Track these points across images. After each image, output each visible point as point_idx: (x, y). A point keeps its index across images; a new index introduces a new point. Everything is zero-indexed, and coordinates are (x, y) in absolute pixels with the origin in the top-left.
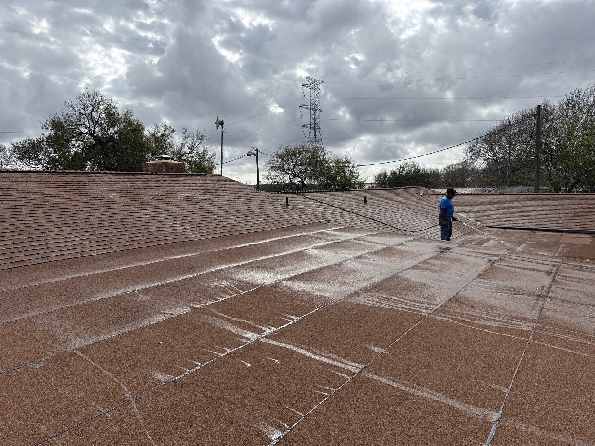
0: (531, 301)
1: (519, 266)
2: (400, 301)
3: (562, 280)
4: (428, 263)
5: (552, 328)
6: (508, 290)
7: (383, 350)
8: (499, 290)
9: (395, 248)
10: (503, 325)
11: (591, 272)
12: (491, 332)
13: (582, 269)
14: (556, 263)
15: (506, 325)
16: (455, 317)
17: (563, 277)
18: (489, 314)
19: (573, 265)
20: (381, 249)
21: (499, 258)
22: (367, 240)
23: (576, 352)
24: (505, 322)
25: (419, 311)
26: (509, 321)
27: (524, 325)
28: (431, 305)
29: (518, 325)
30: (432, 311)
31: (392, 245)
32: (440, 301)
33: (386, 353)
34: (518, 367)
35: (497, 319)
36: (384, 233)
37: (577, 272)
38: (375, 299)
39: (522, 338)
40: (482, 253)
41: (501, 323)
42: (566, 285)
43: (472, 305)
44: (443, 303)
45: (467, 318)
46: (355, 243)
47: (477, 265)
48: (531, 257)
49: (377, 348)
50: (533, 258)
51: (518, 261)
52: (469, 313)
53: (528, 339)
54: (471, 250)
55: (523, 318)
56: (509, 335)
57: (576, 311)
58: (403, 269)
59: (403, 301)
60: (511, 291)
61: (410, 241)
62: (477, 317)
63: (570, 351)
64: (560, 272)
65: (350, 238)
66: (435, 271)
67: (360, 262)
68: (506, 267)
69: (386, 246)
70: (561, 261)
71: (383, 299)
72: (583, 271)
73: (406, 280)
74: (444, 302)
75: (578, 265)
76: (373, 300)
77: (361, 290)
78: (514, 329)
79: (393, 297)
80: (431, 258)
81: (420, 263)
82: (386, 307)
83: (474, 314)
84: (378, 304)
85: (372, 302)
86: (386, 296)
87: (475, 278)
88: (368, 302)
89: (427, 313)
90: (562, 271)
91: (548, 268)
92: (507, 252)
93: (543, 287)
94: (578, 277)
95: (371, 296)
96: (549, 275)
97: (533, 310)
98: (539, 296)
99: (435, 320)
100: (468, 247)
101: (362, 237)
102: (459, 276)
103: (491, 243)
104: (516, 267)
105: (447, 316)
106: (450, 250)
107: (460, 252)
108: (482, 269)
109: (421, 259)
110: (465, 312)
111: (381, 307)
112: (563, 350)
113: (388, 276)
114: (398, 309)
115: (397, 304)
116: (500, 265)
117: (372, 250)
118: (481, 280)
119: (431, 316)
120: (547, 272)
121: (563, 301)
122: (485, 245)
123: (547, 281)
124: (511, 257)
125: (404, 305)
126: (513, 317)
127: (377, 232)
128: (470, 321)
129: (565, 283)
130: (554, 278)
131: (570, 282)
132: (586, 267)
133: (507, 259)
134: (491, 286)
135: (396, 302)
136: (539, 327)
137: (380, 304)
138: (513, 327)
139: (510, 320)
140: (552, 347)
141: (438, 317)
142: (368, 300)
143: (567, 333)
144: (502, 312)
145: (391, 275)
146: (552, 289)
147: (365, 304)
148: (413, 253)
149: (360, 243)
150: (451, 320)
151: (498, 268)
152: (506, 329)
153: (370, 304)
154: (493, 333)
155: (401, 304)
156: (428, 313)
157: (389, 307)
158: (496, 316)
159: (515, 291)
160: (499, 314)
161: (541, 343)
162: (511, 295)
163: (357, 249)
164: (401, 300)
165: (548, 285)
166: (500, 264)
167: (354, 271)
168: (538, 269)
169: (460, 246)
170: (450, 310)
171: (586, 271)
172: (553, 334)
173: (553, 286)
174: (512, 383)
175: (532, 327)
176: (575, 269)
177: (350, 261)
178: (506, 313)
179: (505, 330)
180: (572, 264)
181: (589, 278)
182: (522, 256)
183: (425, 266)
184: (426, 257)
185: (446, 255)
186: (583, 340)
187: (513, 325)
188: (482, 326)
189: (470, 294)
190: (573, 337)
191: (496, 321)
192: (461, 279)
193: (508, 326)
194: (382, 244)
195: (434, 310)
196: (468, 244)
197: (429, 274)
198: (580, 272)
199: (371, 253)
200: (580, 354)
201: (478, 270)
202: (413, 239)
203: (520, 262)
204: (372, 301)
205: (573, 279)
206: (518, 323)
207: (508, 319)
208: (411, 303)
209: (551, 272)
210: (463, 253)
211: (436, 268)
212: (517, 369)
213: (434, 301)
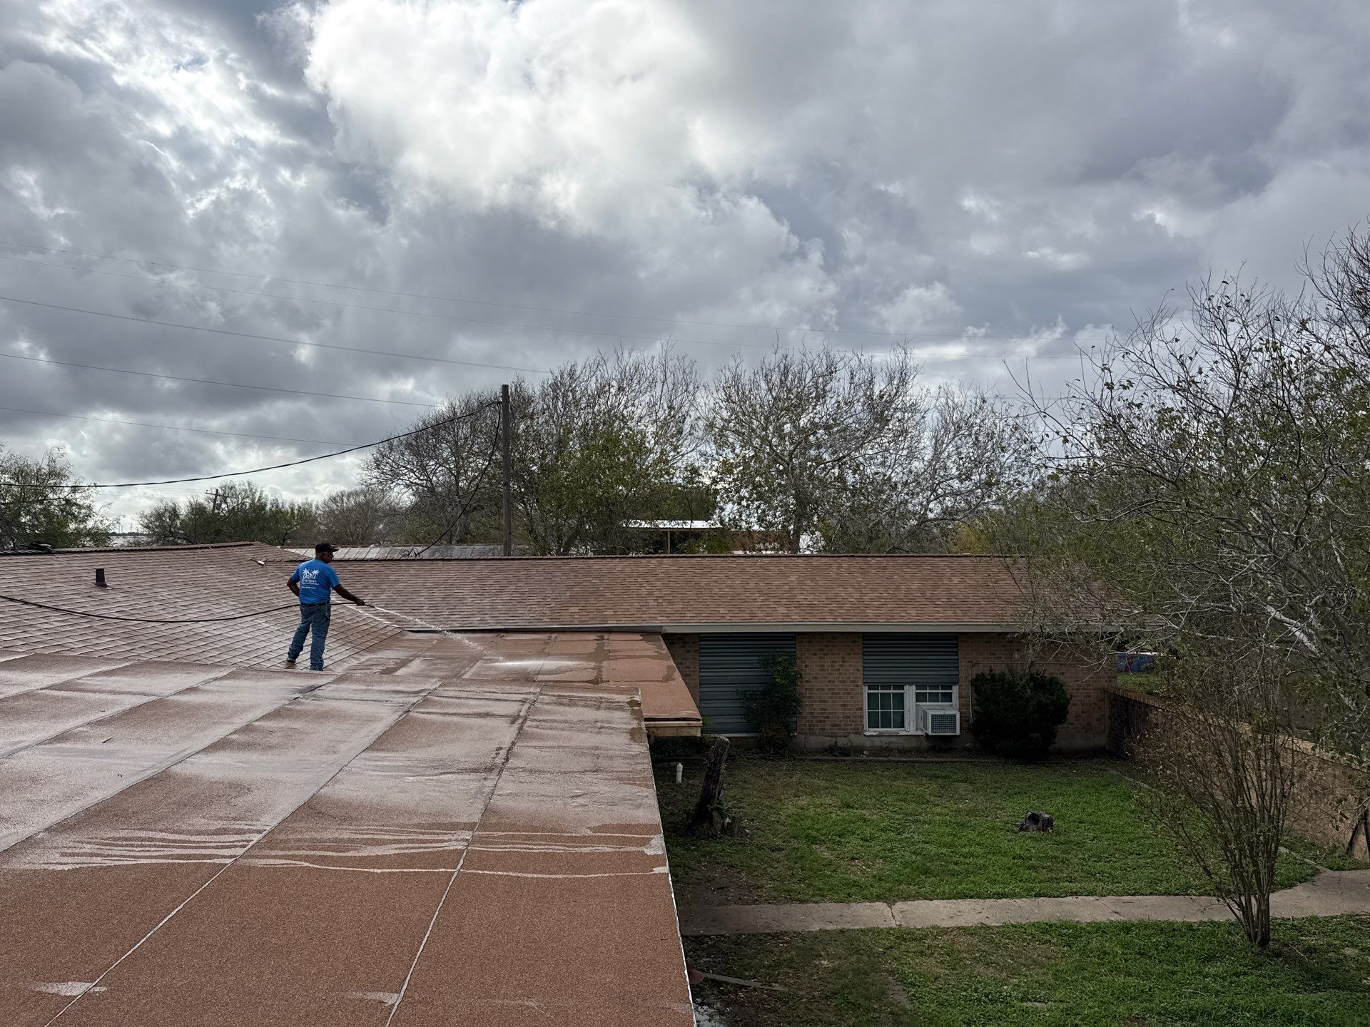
0: (471, 783)
1: (459, 712)
2: (163, 840)
3: (535, 730)
4: (256, 730)
5: (504, 834)
6: (429, 767)
7: (87, 985)
8: (411, 771)
9: (173, 701)
10: (407, 848)
11: (586, 706)
12: (379, 871)
13: (572, 702)
14: (528, 696)
15: (413, 848)
16: (301, 853)
17: (538, 723)
18: (381, 830)
19: (558, 696)
20: (130, 706)
21: (420, 698)
22: (92, 688)
23: (540, 876)
24: (413, 841)
25: (211, 857)
26: (421, 837)
27: (450, 841)
28: (245, 833)
29: (438, 841)
30: (246, 849)
31: (166, 693)
32: (269, 822)
33: (97, 989)
34: (426, 938)
35: (396, 838)
36: (148, 664)
37: (562, 708)
38: (87, 848)
39: (443, 870)
40: (387, 692)
41: (404, 845)
42: (541, 737)
43: (346, 813)
44: (275, 823)
45: (328, 849)
46: (53, 697)
47: (371, 719)
48: (485, 689)
49: (70, 983)
50: (488, 690)
51: (457, 701)
52: (336, 835)
53: (455, 868)
54: (363, 687)
55: (451, 823)
56: (416, 870)
57: (550, 789)
58: (186, 753)
59: (171, 837)
60: (434, 767)
61: (216, 679)
62: (353, 841)
63: (530, 876)
64: (534, 715)
65: (38, 686)
66: (270, 748)
67: (61, 751)
68: (432, 715)
69: (147, 699)
70: (538, 690)
71: (113, 845)
72: (574, 705)
73: (187, 781)
74: (280, 820)
75: (566, 694)
76: (82, 851)
77: (46, 830)
78: (430, 853)
79: (143, 834)
80: (264, 718)
81: (235, 732)
82: (117, 863)
83: (346, 837)
84: (95, 859)
85: (77, 859)
86: (123, 834)
87: (361, 750)
88: (65, 859)
89: (231, 857)
90: (538, 711)
91: (511, 708)
92: (439, 684)
93: (500, 748)
94: (563, 718)
95: (78, 842)
96: (513, 722)
97: (472, 803)
98: (489, 770)
99: (250, 869)
100: (357, 681)
101: (78, 679)
102: (326, 750)
103: (416, 665)
104: (453, 714)
105: (281, 853)
106: (314, 693)
107: (337, 694)
108: (379, 728)
109: (240, 722)
110: (327, 835)
111: (102, 868)
112: (518, 877)
113: (142, 776)
114: (154, 861)
115: (154, 849)
116: (423, 713)
117: (103, 714)
118: (375, 754)
119: (242, 862)
120: (511, 716)
121: (531, 771)
122: (399, 673)
123: (507, 734)
124: (446, 694)
125: (173, 847)
126: (431, 826)
127: (127, 664)
128: (335, 854)
129: (541, 735)
130: (521, 729)
131: (550, 731)
132: (579, 697)
133: (437, 698)
134: (394, 763)
135: (149, 846)
136: (480, 837)
137: (99, 859)
138: (428, 848)
139: (423, 834)
140: (499, 876)
141: (257, 860)
142: (63, 855)
143: (530, 838)
144: (410, 819)
145: (149, 773)
146: (515, 749)
147: (51, 867)
148: (220, 708)
149: (68, 698)
150: (290, 862)
151: (415, 720)
152: (412, 856)
153: (69, 864)
154: (384, 870)
155: (167, 847)
156: (235, 856)
157: (126, 863)
158: (396, 831)
159: (442, 767)
160: (403, 826)
161: (480, 872)
162: (434, 778)
163: (56, 717)
164: (165, 835)
165: (510, 744)
166: (422, 710)
167: (34, 780)
168: (495, 713)
169: (341, 679)
170: (290, 837)
171: (577, 706)
172: (504, 846)
173: (517, 744)
174: (408, 978)
175: (467, 840)
176: (561, 704)
177: (24, 752)
178: (416, 821)
179: (410, 860)
180: (556, 694)
181: (581, 718)
182: (468, 689)
183: (247, 737)
184: (250, 716)
185: (303, 704)
186: (557, 847)
187: (428, 845)
188: (363, 861)
189: (347, 790)
190: (540, 845)
191: (396, 842)
192: (331, 757)
193: (419, 848)
194: (134, 694)
195: (251, 844)
196: (358, 674)
197: (253, 756)
198: (567, 709)
199: (100, 723)
200: (548, 876)
201: (371, 731)
202: (225, 674)
203: (462, 700)
204: (78, 855)
205: (555, 724)
206: (440, 837)
207: (421, 833)
208: (193, 838)
209: (519, 715)
210: (344, 695)
211: (274, 740)
212: (424, 941)
213: (255, 823)
